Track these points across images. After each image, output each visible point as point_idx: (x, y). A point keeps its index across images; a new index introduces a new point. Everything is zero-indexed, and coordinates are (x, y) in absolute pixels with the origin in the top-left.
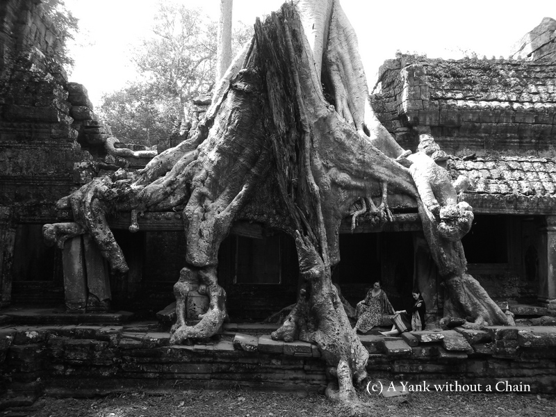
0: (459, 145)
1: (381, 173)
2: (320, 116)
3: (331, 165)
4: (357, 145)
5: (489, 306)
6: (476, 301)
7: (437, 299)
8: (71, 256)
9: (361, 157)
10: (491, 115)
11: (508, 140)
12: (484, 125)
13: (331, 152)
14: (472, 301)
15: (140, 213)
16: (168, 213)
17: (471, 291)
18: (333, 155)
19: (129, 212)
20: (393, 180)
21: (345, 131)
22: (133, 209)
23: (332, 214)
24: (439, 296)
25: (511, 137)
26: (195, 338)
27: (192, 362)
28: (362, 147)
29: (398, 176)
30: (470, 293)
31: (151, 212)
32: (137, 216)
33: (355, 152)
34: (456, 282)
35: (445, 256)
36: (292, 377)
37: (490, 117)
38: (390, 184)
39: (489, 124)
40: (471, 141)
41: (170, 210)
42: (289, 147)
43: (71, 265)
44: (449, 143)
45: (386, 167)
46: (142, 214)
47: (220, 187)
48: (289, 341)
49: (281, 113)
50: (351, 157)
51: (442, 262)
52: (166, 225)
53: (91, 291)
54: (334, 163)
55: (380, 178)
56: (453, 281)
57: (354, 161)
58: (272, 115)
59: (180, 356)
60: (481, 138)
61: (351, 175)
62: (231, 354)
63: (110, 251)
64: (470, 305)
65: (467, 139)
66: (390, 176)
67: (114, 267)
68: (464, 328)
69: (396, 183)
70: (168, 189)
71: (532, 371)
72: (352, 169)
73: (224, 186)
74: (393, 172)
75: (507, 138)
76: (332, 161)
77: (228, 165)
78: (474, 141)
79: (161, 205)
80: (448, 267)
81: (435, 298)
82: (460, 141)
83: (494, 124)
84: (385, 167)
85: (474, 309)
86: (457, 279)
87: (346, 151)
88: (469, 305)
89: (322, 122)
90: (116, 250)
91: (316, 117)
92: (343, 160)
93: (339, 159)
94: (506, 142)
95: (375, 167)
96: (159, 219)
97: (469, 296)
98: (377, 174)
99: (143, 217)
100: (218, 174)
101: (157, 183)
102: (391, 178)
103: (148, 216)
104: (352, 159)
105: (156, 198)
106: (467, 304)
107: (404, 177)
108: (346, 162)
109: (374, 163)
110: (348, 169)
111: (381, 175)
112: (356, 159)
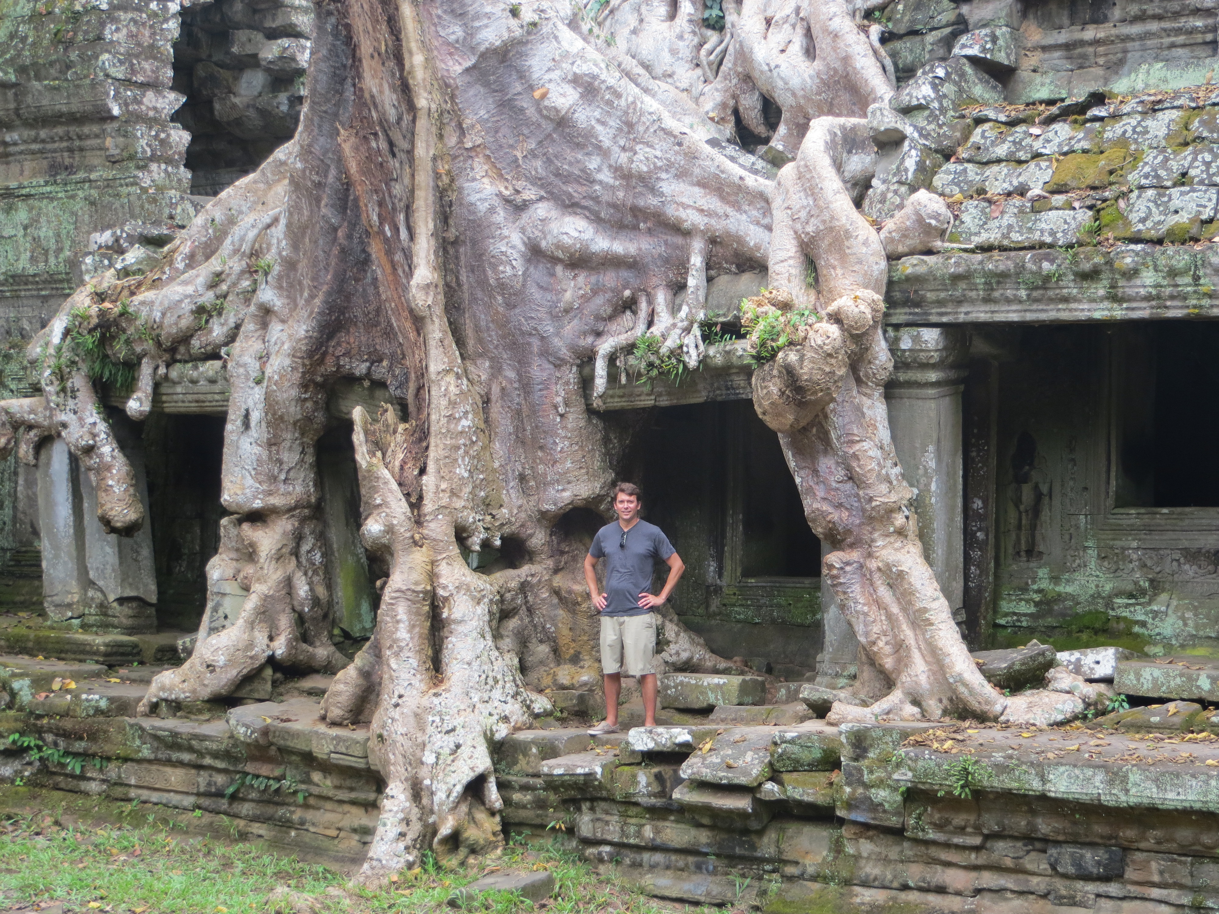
0: (1125, 51)
1: (682, 204)
2: (482, 48)
3: (530, 194)
4: (614, 123)
6: (908, 634)
8: (52, 482)
9: (623, 158)
13: (533, 154)
15: (156, 368)
16: (210, 364)
18: (538, 164)
19: (137, 363)
20: (718, 226)
21: (576, 80)
22: (143, 357)
23: (536, 350)
27: (157, 761)
28: (630, 125)
29: (739, 209)
32: (153, 375)
33: (607, 143)
36: (356, 823)
41: (215, 355)
43: (51, 504)
44: (1090, 50)
45: (702, 184)
46: (162, 370)
50: (593, 163)
52: (209, 397)
53: (92, 575)
54: (542, 186)
55: (680, 221)
57: (606, 176)
59: (138, 742)
61: (597, 219)
64: (887, 649)
69: (728, 234)
70: (207, 299)
71: (973, 875)
72: (596, 199)
74: (723, 200)
76: (536, 181)
79: (195, 343)
82: (1128, 38)
84: (698, 184)
87: (579, 146)
89: (493, 62)
90: (109, 468)
91: (473, 49)
92: (570, 174)
93: (557, 175)
96: (194, 382)
97: (890, 617)
98: (672, 212)
99: (166, 378)
100: (295, 246)
101: (185, 283)
102: (713, 222)
103: (174, 374)
104: (599, 170)
105: (176, 324)
106: (874, 643)
107: (755, 213)
108: (577, 180)
109: (664, 176)
110: (584, 203)
111: (682, 214)
112: (610, 166)
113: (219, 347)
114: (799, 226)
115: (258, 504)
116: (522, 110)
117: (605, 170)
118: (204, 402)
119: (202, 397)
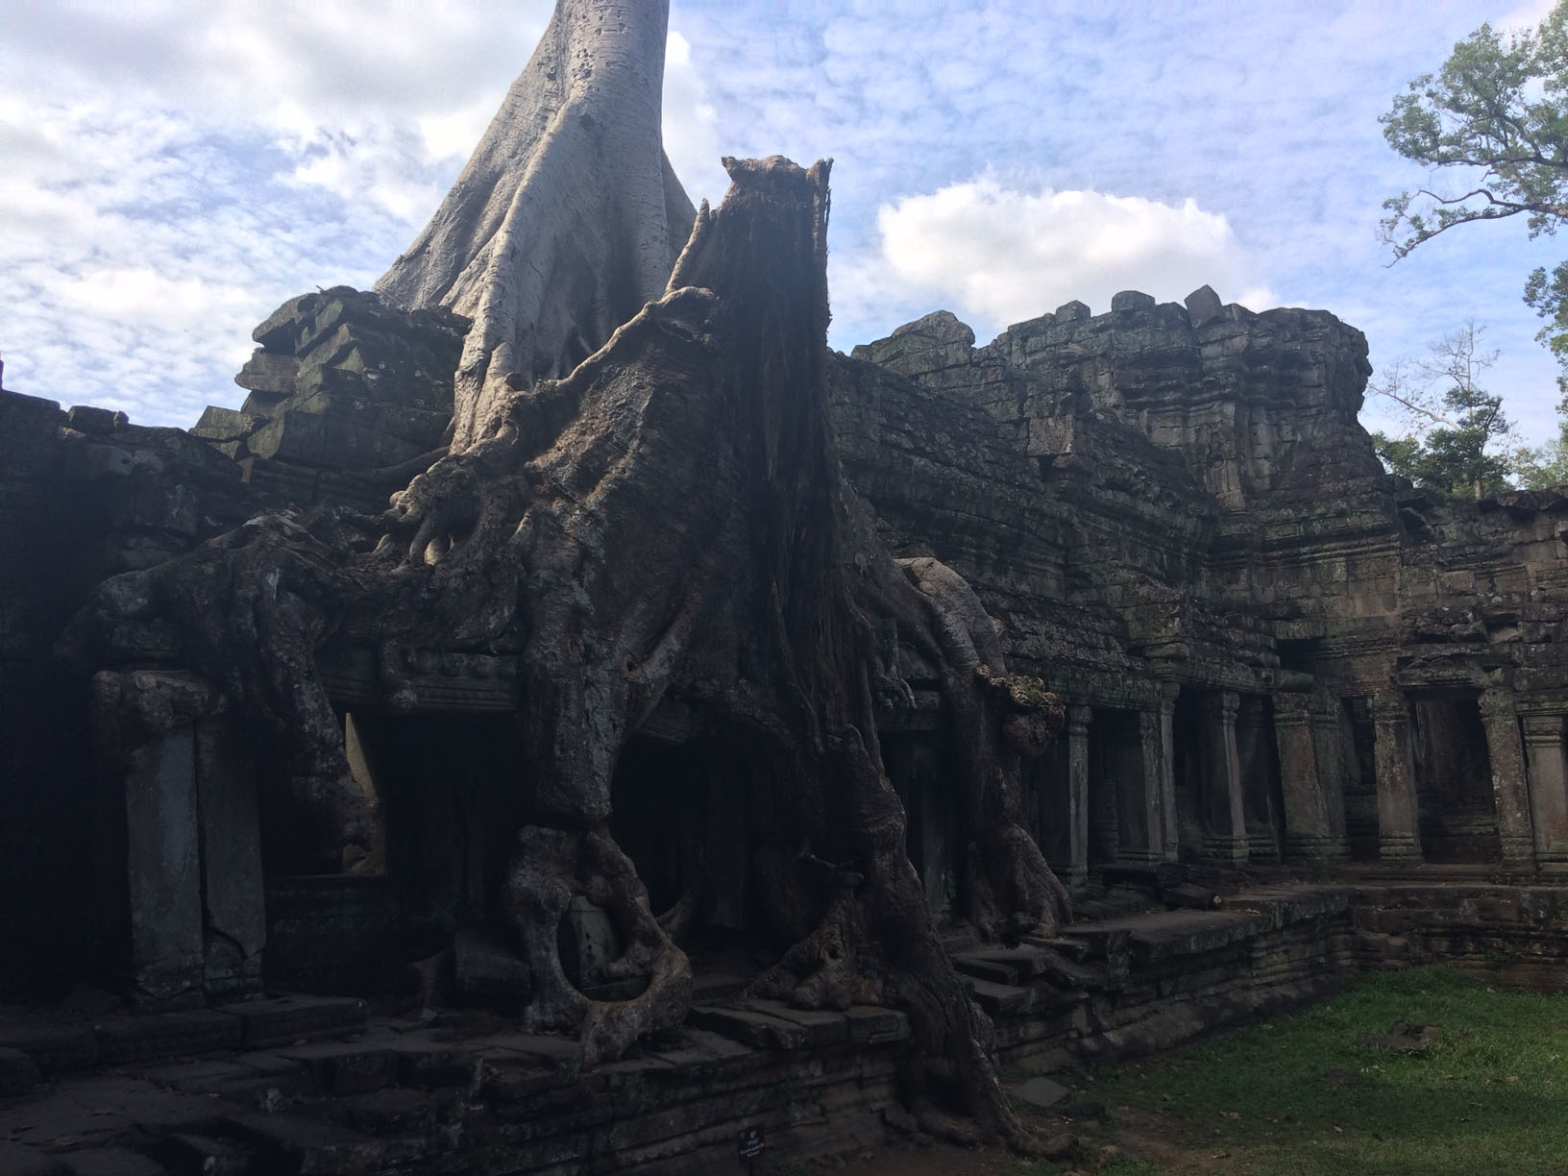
5: (1053, 887)
6: (1033, 879)
10: (953, 493)
12: (939, 513)
14: (1028, 880)
16: (477, 658)
20: (904, 615)
22: (392, 636)
27: (658, 1107)
29: (910, 606)
31: (435, 651)
35: (1004, 785)
36: (843, 1101)
37: (951, 497)
38: (900, 622)
39: (947, 512)
47: (616, 593)
51: (991, 800)
52: (471, 694)
53: (217, 922)
55: (888, 606)
59: (634, 1094)
64: (1027, 889)
66: (899, 605)
69: (908, 621)
73: (626, 594)
77: (639, 537)
79: (462, 632)
80: (1006, 807)
84: (894, 584)
85: (1035, 895)
95: (883, 582)
96: (452, 675)
106: (1023, 886)
113: (489, 641)
118: (457, 698)
119: (457, 693)
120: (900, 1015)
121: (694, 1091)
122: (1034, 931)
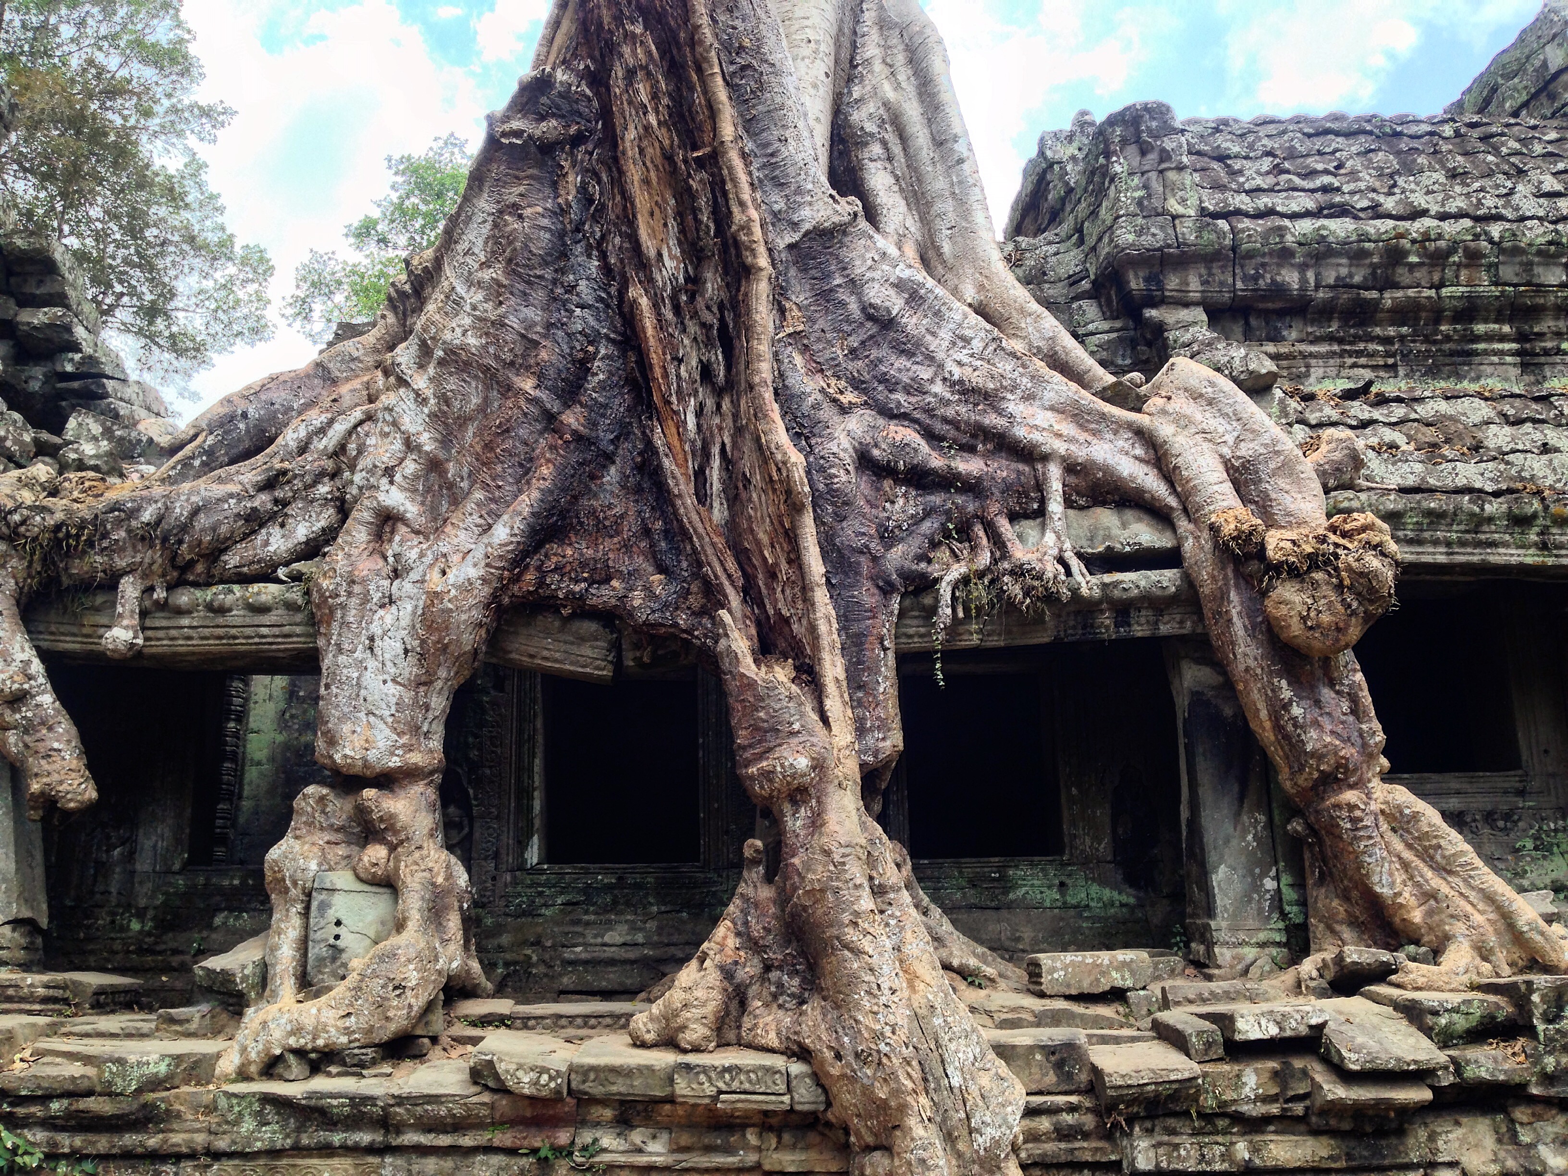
1: (1036, 427)
2: (807, 226)
3: (849, 397)
5: (1490, 898)
6: (1435, 882)
7: (1279, 890)
10: (1413, 259)
11: (1481, 346)
12: (1389, 298)
14: (1418, 885)
15: (151, 589)
16: (255, 587)
17: (1409, 846)
18: (860, 364)
19: (111, 583)
20: (1081, 453)
21: (899, 285)
22: (127, 573)
23: (865, 571)
24: (1286, 879)
25: (1489, 337)
26: (314, 1050)
27: (298, 1150)
29: (1102, 438)
30: (1408, 855)
31: (196, 585)
32: (141, 600)
33: (940, 355)
34: (1352, 807)
35: (1296, 711)
37: (1412, 267)
38: (1071, 468)
39: (1411, 292)
40: (1350, 354)
41: (267, 576)
42: (693, 328)
45: (1056, 408)
46: (160, 594)
47: (451, 486)
48: (696, 1049)
49: (663, 211)
50: (925, 373)
51: (1287, 737)
52: (248, 631)
54: (864, 391)
55: (1034, 445)
56: (1338, 806)
57: (938, 388)
58: (631, 223)
59: (248, 1124)
60: (1386, 341)
61: (930, 436)
62: (458, 1111)
63: (28, 728)
64: (1413, 901)
65: (1336, 348)
66: (1071, 440)
67: (35, 787)
68: (1398, 986)
69: (1093, 463)
70: (263, 501)
72: (930, 413)
73: (465, 485)
74: (1082, 427)
75: (1477, 339)
76: (856, 383)
77: (482, 409)
78: (1359, 354)
79: (232, 560)
80: (1313, 754)
81: (1270, 884)
82: (1310, 355)
83: (1427, 293)
84: (1052, 408)
85: (1430, 913)
86: (1350, 796)
87: (908, 354)
88: (1408, 897)
89: (816, 244)
90: (51, 725)
91: (795, 225)
92: (899, 381)
93: (883, 380)
94: (1475, 353)
95: (1014, 406)
96: (222, 610)
97: (1406, 866)
98: (1020, 432)
99: (163, 606)
100: (445, 442)
101: (220, 480)
102: (1073, 448)
103: (183, 598)
104: (932, 381)
105: (214, 529)
106: (1399, 894)
107: (1121, 443)
108: (908, 390)
109: (1009, 396)
110: (917, 415)
111: (1036, 437)
112: (945, 379)
113: (275, 567)
114: (1226, 451)
115: (395, 762)
116: (843, 304)
117: (939, 382)
118: (235, 637)
119: (233, 631)
120: (796, 1068)
121: (365, 1138)
122: (1393, 977)
